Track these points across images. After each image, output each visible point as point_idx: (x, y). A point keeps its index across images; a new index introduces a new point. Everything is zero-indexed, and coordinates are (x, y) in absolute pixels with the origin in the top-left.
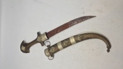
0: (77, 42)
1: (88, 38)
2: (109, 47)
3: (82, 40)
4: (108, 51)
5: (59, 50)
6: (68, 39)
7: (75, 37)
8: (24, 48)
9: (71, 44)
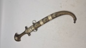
0: (53, 18)
1: (61, 15)
2: (75, 19)
3: (56, 17)
4: (75, 22)
5: (41, 25)
6: (47, 17)
7: (51, 15)
8: (16, 38)
9: (49, 21)
